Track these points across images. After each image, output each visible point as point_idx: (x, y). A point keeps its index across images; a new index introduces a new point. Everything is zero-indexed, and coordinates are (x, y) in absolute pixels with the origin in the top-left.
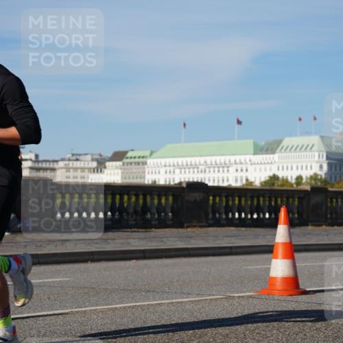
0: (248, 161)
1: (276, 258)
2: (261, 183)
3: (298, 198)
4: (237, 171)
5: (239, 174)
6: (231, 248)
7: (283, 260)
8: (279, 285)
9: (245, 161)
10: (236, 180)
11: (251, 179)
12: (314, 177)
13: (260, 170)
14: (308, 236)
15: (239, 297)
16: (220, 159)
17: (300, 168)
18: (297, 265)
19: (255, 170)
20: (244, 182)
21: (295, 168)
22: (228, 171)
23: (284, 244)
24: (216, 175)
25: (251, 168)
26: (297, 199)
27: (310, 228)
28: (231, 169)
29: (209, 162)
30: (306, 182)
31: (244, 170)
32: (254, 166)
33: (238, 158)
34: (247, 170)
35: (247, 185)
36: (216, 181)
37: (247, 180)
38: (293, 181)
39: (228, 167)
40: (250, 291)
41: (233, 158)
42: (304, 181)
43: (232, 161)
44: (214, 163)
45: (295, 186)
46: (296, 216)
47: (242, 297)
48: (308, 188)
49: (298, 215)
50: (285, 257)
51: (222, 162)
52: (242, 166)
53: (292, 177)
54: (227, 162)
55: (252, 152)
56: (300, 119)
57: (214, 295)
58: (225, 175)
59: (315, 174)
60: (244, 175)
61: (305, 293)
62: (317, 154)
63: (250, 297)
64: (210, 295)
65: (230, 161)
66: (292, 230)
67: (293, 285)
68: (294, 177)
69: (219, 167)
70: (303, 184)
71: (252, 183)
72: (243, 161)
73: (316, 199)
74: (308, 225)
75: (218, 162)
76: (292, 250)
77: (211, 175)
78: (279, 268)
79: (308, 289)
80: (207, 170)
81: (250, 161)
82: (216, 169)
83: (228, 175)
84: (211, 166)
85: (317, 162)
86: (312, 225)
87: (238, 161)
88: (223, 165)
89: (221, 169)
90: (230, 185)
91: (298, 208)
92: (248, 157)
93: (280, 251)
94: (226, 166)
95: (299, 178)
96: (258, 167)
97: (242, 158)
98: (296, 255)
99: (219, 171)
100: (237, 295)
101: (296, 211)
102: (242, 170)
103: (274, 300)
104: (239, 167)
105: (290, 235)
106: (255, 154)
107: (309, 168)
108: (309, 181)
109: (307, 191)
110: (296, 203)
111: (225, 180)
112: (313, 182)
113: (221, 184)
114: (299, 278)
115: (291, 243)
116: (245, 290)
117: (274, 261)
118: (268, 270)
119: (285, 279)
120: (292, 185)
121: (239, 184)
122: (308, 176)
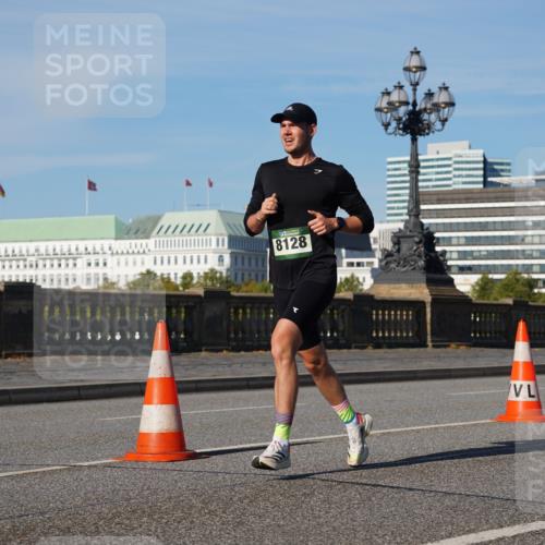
0: (106, 249)
1: (150, 403)
2: (128, 284)
3: (186, 307)
4: (89, 264)
5: (93, 270)
6: (78, 388)
7: (159, 406)
8: (153, 446)
9: (102, 249)
10: (89, 280)
11: (112, 278)
12: (211, 275)
13: (127, 263)
14: (200, 367)
15: (90, 467)
16: (62, 246)
17: (188, 261)
18: (182, 412)
19: (119, 263)
20: (101, 282)
21: (180, 261)
22: (75, 265)
23: (162, 380)
24: (56, 271)
25: (111, 261)
26: (183, 310)
27: (203, 354)
28: (79, 262)
29: (42, 251)
30: (198, 282)
31: (101, 264)
32: (116, 257)
33: (90, 244)
34: (105, 264)
35: (105, 287)
36: (55, 282)
37: (106, 279)
38: (179, 282)
39: (75, 259)
40: (107, 458)
41: (82, 245)
42: (195, 281)
43: (82, 249)
44: (51, 252)
45: (181, 288)
46: (182, 336)
47: (95, 466)
48: (201, 292)
49: (185, 334)
50: (163, 402)
51: (65, 250)
52: (96, 257)
53: (176, 274)
54: (73, 251)
55: (113, 234)
56: (188, 184)
57: (48, 465)
58: (70, 271)
59: (212, 270)
60: (100, 270)
61: (195, 456)
62: (214, 240)
63: (109, 466)
64: (42, 466)
65: (77, 249)
66: (175, 359)
67: (177, 444)
68: (180, 275)
69: (60, 259)
70: (193, 286)
71: (113, 284)
72: (98, 249)
73: (212, 310)
74: (201, 351)
75: (58, 251)
76: (175, 390)
77: (48, 272)
78: (154, 418)
79: (198, 451)
80: (41, 263)
81: (110, 248)
82: (56, 263)
83: (74, 271)
84: (46, 257)
85: (215, 252)
86: (206, 350)
87: (90, 249)
88: (67, 256)
89: (63, 262)
90: (78, 287)
91: (185, 322)
92: (106, 243)
93: (155, 391)
94: (71, 257)
95: (188, 277)
96: (123, 258)
97: (98, 244)
98: (181, 398)
99: (60, 265)
100: (86, 464)
101: (181, 327)
102: (97, 264)
103: (145, 469)
104: (93, 259)
105: (171, 366)
106: (116, 239)
107: (202, 261)
108: (202, 281)
109: (199, 296)
110: (183, 315)
111: (70, 280)
112: (209, 283)
113: (64, 286)
114: (185, 434)
115: (172, 378)
116: (100, 455)
117: (147, 408)
118: (138, 421)
119: (163, 436)
120: (176, 288)
121: (91, 287)
122: (202, 274)
